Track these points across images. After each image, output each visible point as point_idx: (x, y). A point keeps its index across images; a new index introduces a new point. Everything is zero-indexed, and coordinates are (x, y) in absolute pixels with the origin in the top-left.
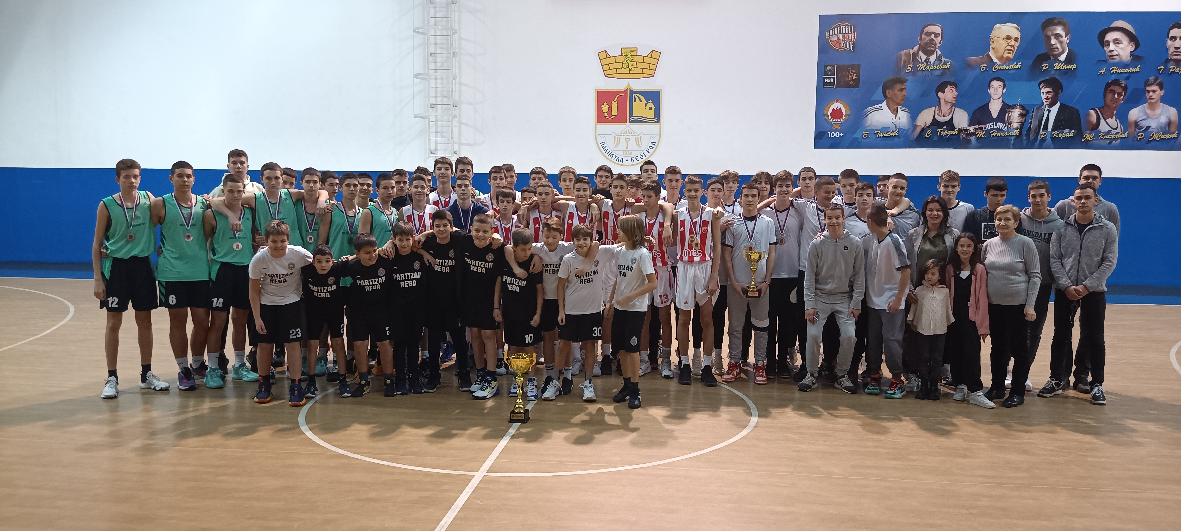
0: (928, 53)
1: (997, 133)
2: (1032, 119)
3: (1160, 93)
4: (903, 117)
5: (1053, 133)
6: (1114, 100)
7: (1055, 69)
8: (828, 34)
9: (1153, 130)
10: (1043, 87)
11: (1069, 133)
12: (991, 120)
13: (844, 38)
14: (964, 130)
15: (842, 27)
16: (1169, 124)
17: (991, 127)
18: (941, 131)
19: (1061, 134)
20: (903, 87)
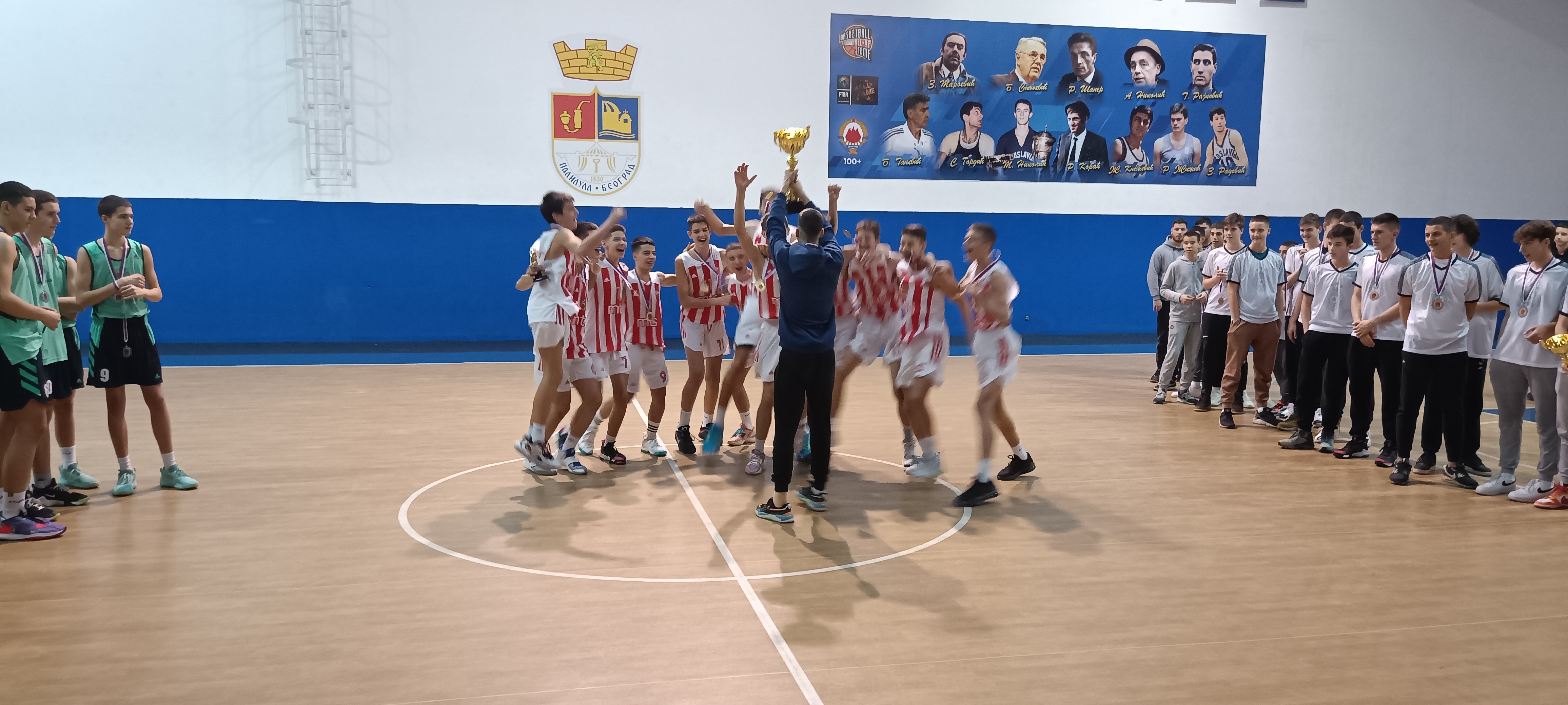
0: (952, 68)
1: (1024, 164)
2: (1059, 148)
3: (1184, 121)
4: (926, 142)
5: (1080, 164)
6: (1140, 129)
7: (1082, 91)
8: (842, 37)
9: (1178, 162)
10: (1069, 112)
11: (1095, 165)
12: (1018, 148)
13: (859, 44)
14: (990, 159)
15: (856, 30)
16: (1193, 156)
17: (1018, 157)
18: (967, 160)
19: (1088, 166)
20: (925, 107)
